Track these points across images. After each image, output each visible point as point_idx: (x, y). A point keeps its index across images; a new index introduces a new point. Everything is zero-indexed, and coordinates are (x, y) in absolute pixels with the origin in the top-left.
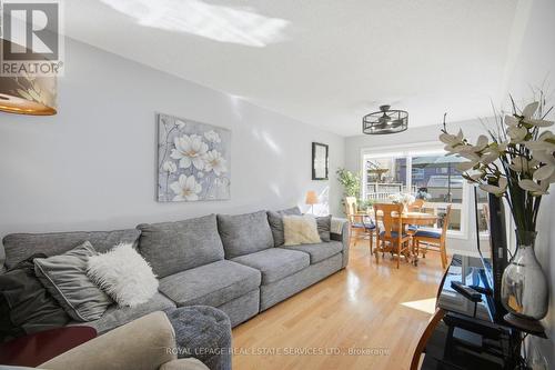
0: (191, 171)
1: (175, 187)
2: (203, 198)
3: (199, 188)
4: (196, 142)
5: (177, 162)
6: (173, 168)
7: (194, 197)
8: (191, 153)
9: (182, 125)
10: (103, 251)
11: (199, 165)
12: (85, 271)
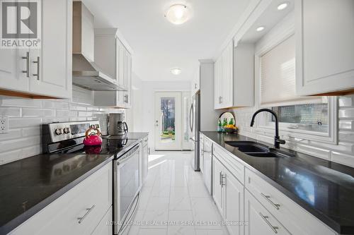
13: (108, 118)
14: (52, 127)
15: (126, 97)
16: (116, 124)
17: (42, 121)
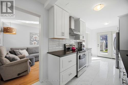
0: (36, 40)
1: (33, 43)
2: (37, 44)
3: (37, 43)
4: (36, 36)
5: (33, 39)
6: (33, 40)
7: (36, 44)
8: (36, 38)
9: (34, 34)
10: (21, 50)
11: (37, 39)
12: (19, 52)
13: (78, 43)
14: (66, 45)
15: (83, 37)
16: (80, 45)
17: (64, 44)
